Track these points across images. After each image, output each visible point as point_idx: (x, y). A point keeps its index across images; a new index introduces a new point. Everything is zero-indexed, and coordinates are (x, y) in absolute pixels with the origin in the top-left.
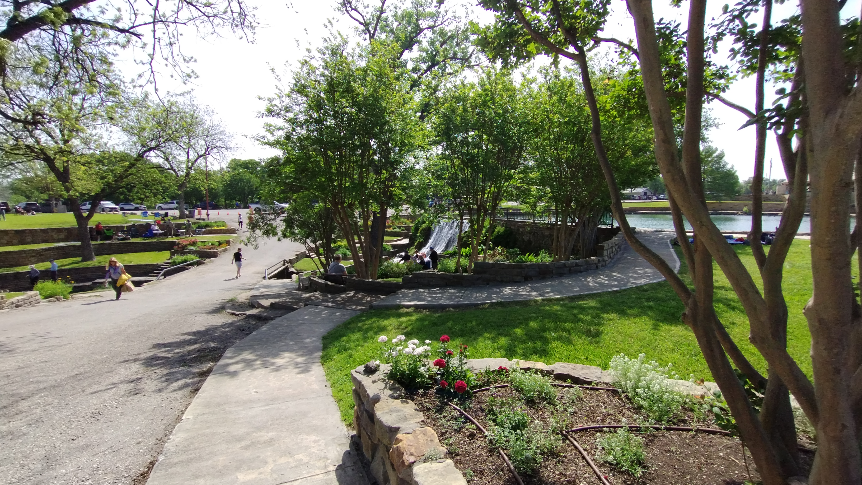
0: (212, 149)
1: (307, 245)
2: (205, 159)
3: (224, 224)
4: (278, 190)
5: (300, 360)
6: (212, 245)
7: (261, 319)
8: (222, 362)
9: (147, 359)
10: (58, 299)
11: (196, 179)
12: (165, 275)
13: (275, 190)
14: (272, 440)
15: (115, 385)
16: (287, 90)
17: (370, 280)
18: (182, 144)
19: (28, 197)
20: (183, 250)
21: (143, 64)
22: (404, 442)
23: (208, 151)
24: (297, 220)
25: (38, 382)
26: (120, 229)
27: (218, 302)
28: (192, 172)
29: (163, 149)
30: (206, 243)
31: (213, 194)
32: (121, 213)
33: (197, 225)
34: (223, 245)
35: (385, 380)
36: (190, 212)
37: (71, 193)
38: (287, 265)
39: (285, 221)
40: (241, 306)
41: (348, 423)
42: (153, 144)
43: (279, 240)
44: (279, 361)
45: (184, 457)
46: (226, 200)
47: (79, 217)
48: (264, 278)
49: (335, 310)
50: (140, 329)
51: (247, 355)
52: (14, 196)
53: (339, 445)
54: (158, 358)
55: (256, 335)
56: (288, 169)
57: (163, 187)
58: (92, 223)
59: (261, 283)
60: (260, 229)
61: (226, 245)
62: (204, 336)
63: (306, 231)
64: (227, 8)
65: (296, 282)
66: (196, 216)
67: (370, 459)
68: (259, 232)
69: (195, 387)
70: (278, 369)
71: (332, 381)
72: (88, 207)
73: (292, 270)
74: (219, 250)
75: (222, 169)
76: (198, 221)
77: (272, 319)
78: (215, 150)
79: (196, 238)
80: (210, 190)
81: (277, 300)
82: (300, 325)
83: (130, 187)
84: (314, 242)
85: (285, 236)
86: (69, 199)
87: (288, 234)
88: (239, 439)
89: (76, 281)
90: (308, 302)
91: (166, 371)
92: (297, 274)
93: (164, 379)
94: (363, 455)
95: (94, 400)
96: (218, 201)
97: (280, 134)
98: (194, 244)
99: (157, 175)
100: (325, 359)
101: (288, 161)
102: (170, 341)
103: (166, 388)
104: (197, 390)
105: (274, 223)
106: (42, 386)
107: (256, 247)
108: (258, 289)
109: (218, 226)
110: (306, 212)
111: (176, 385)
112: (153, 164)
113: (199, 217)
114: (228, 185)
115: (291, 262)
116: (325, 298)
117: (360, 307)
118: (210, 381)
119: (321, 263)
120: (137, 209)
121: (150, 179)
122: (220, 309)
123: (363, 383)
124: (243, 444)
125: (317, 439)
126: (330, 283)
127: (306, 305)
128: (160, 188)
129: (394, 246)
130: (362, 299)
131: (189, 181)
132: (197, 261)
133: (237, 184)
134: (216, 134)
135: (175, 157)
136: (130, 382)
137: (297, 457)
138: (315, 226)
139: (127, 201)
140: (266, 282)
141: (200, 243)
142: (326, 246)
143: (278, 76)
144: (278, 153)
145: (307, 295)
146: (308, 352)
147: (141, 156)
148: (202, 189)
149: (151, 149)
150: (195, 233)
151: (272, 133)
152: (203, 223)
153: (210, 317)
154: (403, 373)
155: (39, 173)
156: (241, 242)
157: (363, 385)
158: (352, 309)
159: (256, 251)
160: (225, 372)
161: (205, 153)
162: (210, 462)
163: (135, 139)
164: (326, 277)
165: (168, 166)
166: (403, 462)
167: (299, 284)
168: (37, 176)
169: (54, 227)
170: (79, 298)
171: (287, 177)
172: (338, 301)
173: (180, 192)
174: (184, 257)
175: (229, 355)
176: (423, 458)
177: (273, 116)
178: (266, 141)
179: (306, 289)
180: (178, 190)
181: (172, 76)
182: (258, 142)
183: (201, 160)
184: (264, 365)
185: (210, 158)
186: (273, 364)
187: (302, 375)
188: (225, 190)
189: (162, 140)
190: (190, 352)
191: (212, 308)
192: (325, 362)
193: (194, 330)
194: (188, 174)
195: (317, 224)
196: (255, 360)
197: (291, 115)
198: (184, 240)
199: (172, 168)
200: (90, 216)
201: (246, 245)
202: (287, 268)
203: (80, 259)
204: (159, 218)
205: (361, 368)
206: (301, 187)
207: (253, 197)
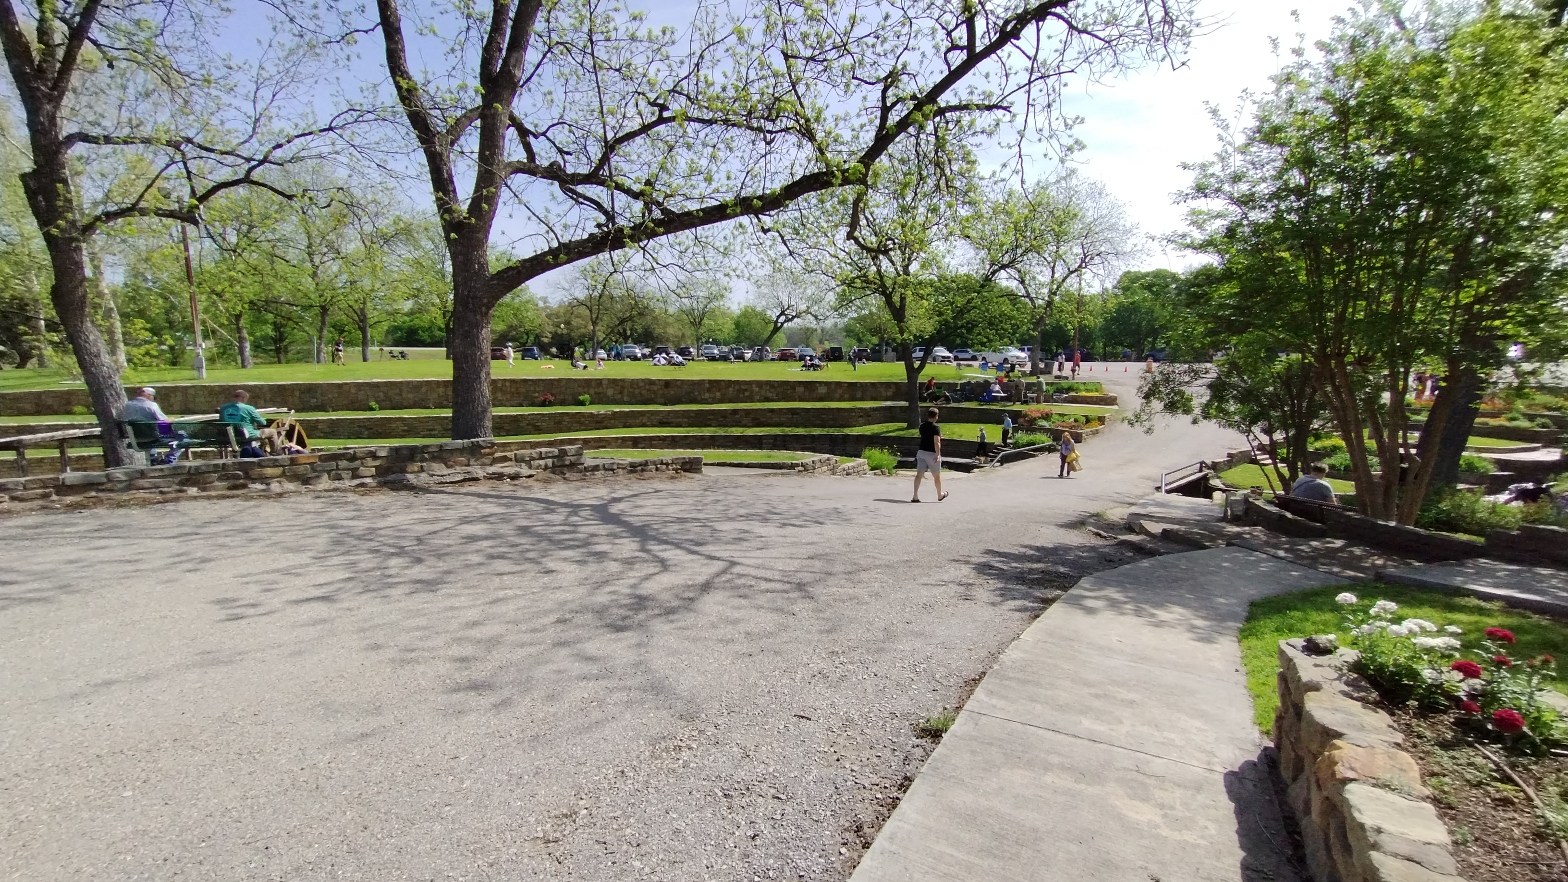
0: (1092, 259)
1: (1251, 437)
2: (1079, 276)
3: (1098, 386)
4: (1201, 329)
5: (1199, 623)
6: (1076, 421)
7: (1140, 551)
8: (1073, 591)
9: (979, 564)
10: (883, 473)
11: (1062, 311)
12: (1002, 461)
13: (1194, 329)
14: (1132, 702)
15: (945, 583)
16: (1240, 140)
17: (1393, 524)
18: (1046, 255)
19: (860, 341)
20: (1030, 425)
21: (1010, 148)
22: (1345, 751)
23: (1084, 263)
24: (1235, 387)
25: (874, 557)
26: (951, 387)
27: (1076, 514)
28: (1057, 298)
29: (1018, 266)
30: (1065, 418)
31: (1085, 336)
32: (955, 363)
33: (1055, 387)
34: (1093, 423)
35: (1341, 670)
36: (1046, 365)
37: (905, 336)
38: (1206, 471)
39: (1210, 386)
40: (1112, 527)
41: (1264, 729)
42: (1006, 259)
43: (1195, 422)
44: (1162, 614)
45: (1020, 675)
46: (1105, 346)
47: (910, 369)
48: (1158, 489)
49: (1289, 566)
50: (970, 526)
51: (1112, 593)
52: (848, 340)
53: (1241, 749)
54: (991, 567)
55: (1130, 569)
56: (1227, 289)
57: (1013, 325)
58: (923, 378)
59: (1152, 497)
60: (1161, 399)
61: (1096, 423)
62: (1052, 555)
63: (1252, 409)
64: (1142, 15)
65: (1220, 505)
66: (1055, 371)
67: (1289, 781)
68: (1157, 405)
69: (1036, 612)
70: (1160, 624)
71: (1249, 667)
72: (921, 354)
73: (1215, 482)
74: (1085, 431)
75: (1105, 290)
76: (1056, 381)
77: (1161, 554)
78: (1097, 259)
79: (1052, 408)
80: (1081, 329)
81: (1176, 527)
82: (1212, 573)
83: (971, 327)
84: (1269, 432)
85: (1206, 416)
86: (901, 344)
87: (1213, 412)
88: (1087, 684)
89: (904, 455)
90: (1232, 541)
91: (1000, 585)
92: (1224, 491)
93: (998, 592)
94: (1279, 776)
95: (924, 592)
96: (1092, 348)
97: (1218, 226)
98: (1047, 417)
99: (1007, 308)
100: (1244, 634)
101: (1227, 275)
102: (1006, 550)
103: (1000, 603)
104: (1037, 616)
105: (1188, 391)
106: (877, 562)
107: (1149, 431)
108: (1144, 505)
109: (1087, 390)
110: (1255, 371)
111: (1013, 604)
112: (1002, 290)
113: (1058, 373)
114: (1113, 319)
115: (1215, 466)
116: (1275, 541)
117: (1352, 573)
118: (1055, 607)
119: (1280, 476)
120: (974, 358)
121: (997, 314)
122: (1078, 524)
123: (1295, 660)
124: (1093, 691)
125: (1204, 727)
126: (1289, 515)
127: (1229, 544)
128: (1008, 326)
129: (1503, 465)
130: (1360, 558)
131: (1051, 315)
132: (1050, 446)
133: (1129, 317)
134: (1102, 231)
135: (1034, 278)
136: (961, 584)
137: (1165, 734)
138: (1275, 402)
139: (964, 346)
140: (1162, 496)
141: (1057, 417)
142: (1297, 444)
143: (1224, 121)
144: (1211, 260)
145: (1236, 529)
146: (1219, 617)
147: (987, 279)
148: (1070, 327)
149: (1004, 267)
150: (1049, 399)
151: (1200, 227)
152: (1064, 384)
153: (1062, 531)
154: (1381, 668)
155: (874, 310)
156: (1123, 420)
157: (1294, 664)
158: (1332, 573)
159: (1148, 437)
160: (1076, 602)
161: (1080, 266)
162: (1050, 693)
163: (983, 253)
164: (1281, 502)
165: (1023, 291)
166: (1333, 774)
167: (1226, 512)
168: (871, 313)
169: (883, 380)
170: (903, 476)
171: (1222, 306)
172: (1303, 551)
173: (1036, 333)
174: (1031, 437)
175: (1087, 586)
176: (1374, 781)
177: (1206, 196)
178: (1188, 241)
179: (1236, 520)
180: (1034, 330)
181: (1045, 155)
182: (1172, 246)
183: (1073, 280)
184: (1138, 613)
185: (1087, 275)
186: (1153, 615)
187: (1198, 644)
188: (1105, 329)
189: (1019, 251)
190: (1031, 571)
191: (1065, 520)
192: (1246, 637)
193: (1038, 544)
194: (1049, 304)
195: (1277, 395)
196: (1125, 603)
197: (1243, 187)
198: (1032, 409)
199: (1028, 295)
200: (922, 367)
201: (1132, 424)
202: (1205, 478)
203: (905, 425)
204: (1002, 374)
205: (1300, 642)
206: (1248, 325)
207: (1155, 339)
